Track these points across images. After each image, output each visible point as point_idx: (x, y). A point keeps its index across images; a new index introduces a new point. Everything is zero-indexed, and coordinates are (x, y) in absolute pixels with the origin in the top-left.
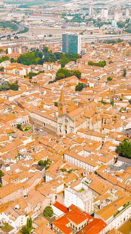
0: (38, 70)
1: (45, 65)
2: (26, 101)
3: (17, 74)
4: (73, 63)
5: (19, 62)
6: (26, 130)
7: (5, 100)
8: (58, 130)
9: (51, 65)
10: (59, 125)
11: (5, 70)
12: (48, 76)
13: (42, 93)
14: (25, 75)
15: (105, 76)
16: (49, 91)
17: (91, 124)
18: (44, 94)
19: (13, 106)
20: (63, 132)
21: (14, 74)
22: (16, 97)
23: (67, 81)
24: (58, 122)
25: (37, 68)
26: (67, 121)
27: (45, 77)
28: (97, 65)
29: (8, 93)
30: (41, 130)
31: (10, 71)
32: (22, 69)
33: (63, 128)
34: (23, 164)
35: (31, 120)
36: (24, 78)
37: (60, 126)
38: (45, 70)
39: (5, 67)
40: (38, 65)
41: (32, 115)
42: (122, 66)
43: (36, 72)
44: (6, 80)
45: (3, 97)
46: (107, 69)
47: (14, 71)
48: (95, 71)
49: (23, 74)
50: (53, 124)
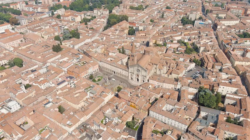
0: (89, 15)
1: (95, 11)
2: (91, 49)
3: (73, 20)
4: (117, 7)
5: (72, 9)
6: (99, 80)
7: (71, 49)
8: (130, 78)
9: (101, 11)
10: (130, 74)
11: (62, 18)
12: (102, 22)
13: (102, 39)
14: (80, 21)
15: (148, 18)
16: (108, 36)
17: (158, 70)
18: (104, 40)
19: (81, 56)
20: (134, 80)
21: (71, 20)
22: (80, 45)
23: (120, 26)
24: (130, 71)
25: (88, 14)
26: (138, 70)
27: (99, 22)
28: (137, 9)
29: (72, 42)
30: (113, 79)
31: (66, 18)
32: (77, 16)
33: (134, 77)
34: (113, 130)
35: (101, 69)
36: (80, 24)
37: (132, 75)
38: (96, 15)
39: (61, 15)
40: (90, 11)
41: (101, 64)
42: (158, 9)
43: (89, 18)
44: (66, 27)
45: (67, 45)
46: (146, 12)
47: (70, 18)
48: (138, 14)
49: (78, 21)
50: (124, 73)
